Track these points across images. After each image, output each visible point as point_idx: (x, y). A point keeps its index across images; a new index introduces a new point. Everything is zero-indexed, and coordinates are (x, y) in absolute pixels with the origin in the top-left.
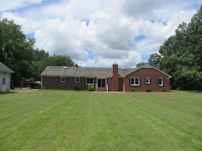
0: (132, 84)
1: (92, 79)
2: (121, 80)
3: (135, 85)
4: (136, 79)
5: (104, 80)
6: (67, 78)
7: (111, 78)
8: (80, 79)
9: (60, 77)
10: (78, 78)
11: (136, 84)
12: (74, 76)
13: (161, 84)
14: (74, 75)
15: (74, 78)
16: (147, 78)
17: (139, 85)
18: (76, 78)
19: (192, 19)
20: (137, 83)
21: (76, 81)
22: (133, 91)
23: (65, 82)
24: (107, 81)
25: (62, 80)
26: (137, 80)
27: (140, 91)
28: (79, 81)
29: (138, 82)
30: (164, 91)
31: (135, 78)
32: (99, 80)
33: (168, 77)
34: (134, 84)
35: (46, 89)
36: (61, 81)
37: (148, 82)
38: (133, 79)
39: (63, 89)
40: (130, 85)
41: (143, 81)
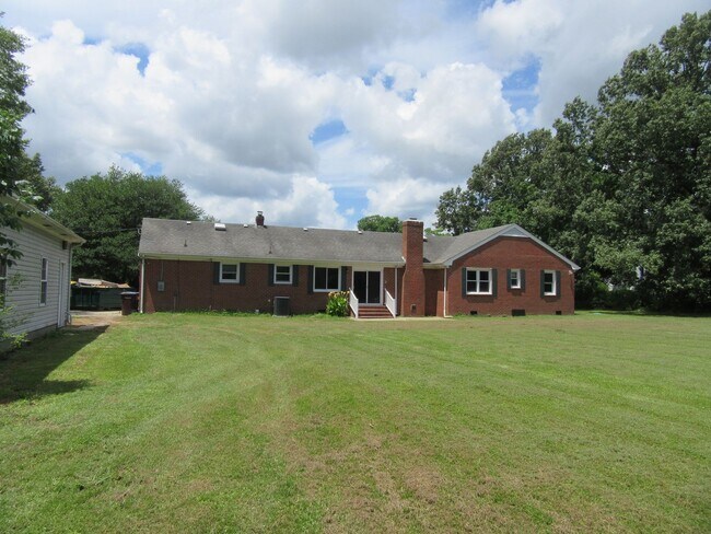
0: (469, 290)
1: (334, 272)
2: (434, 278)
3: (478, 293)
4: (481, 273)
5: (375, 276)
6: (243, 265)
7: (401, 270)
8: (291, 273)
9: (217, 264)
10: (287, 269)
11: (481, 290)
12: (270, 258)
13: (550, 291)
14: (272, 257)
15: (272, 265)
16: (513, 270)
17: (490, 293)
18: (280, 269)
19: (600, 93)
20: (484, 287)
21: (277, 280)
22: (474, 313)
23: (237, 281)
24: (384, 279)
25: (225, 277)
26: (484, 275)
27: (494, 312)
28: (288, 280)
29: (488, 283)
30: (559, 313)
31: (478, 271)
32: (360, 276)
33: (570, 267)
34: (475, 291)
35: (159, 309)
36: (221, 280)
37: (515, 283)
38: (472, 275)
39: (231, 310)
40: (464, 295)
41: (503, 280)
